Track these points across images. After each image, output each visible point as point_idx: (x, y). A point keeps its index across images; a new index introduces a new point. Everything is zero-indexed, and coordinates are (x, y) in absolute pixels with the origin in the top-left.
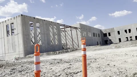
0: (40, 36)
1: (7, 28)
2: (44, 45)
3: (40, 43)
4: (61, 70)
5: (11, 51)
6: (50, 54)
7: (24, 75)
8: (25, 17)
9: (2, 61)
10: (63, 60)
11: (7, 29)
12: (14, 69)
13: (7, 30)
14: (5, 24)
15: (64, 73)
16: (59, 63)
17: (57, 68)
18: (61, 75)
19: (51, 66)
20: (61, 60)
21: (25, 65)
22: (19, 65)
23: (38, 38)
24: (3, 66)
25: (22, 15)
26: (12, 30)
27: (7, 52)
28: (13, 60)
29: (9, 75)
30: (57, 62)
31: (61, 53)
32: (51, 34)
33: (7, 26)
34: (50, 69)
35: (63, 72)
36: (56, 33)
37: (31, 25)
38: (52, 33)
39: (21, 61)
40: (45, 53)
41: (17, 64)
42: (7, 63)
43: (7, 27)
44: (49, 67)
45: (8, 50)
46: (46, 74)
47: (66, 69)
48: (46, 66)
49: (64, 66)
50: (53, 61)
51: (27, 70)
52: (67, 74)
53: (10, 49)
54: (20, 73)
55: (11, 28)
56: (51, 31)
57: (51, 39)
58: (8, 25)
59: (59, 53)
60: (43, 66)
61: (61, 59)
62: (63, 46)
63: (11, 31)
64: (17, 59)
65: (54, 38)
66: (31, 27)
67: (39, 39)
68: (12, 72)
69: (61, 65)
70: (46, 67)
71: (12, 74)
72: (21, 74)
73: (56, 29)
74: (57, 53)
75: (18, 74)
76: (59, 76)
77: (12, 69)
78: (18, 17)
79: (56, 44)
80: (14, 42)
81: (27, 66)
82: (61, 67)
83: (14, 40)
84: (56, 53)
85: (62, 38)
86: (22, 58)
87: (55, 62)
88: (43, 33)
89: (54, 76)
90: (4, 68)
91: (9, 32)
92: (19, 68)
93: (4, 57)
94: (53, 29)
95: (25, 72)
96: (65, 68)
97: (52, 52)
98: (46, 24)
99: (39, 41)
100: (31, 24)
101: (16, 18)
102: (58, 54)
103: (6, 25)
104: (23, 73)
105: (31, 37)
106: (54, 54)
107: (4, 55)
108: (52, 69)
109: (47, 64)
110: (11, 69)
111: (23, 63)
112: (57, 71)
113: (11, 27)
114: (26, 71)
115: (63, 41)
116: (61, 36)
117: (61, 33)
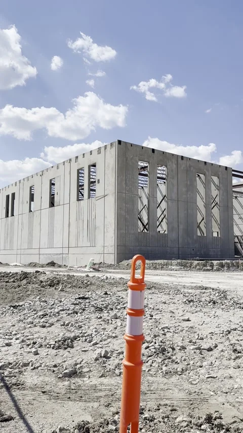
0: (164, 205)
1: (78, 177)
2: (174, 236)
3: (163, 228)
4: (217, 331)
5: (84, 241)
6: (191, 268)
7: (107, 322)
8: (129, 146)
9: (60, 266)
10: (229, 297)
11: (78, 179)
12: (83, 298)
13: (78, 182)
14: (75, 167)
15: (227, 343)
16: (214, 303)
17: (208, 320)
18: (216, 346)
19: (187, 308)
20: (224, 294)
21: (115, 289)
22: (99, 287)
23: (159, 212)
24: (58, 284)
25: (120, 142)
26: (91, 183)
27: (73, 244)
28: (86, 269)
29: (69, 314)
30: (208, 299)
31: (229, 267)
32: (200, 204)
33: (80, 172)
34: (184, 320)
35: (223, 340)
36: (217, 200)
37: (143, 172)
38: (202, 199)
39: (105, 277)
40: (174, 262)
41: (93, 282)
42: (69, 277)
43: (78, 173)
44: (181, 313)
45: (77, 240)
46: (168, 335)
47: (235, 330)
48: (172, 307)
49: (232, 319)
50: (198, 292)
51: (119, 307)
52: (235, 351)
53: (81, 235)
54: (98, 315)
55: (89, 178)
56: (199, 194)
57: (199, 218)
58: (81, 169)
59: (222, 266)
60: (165, 303)
61: (224, 292)
62: (239, 245)
63: (89, 186)
64: (96, 268)
65: (209, 214)
66: (140, 177)
67: (163, 216)
68: (77, 307)
69: (219, 312)
70: (171, 309)
71: (77, 313)
72: (101, 318)
73: (218, 188)
74: (215, 268)
75: (93, 316)
76: (210, 350)
77: (79, 298)
78: (109, 147)
79: (215, 235)
80: (94, 217)
81: (119, 294)
82: (220, 321)
83: (93, 213)
84: (212, 266)
85: (236, 217)
86: (110, 266)
87: (203, 299)
88: (174, 196)
89: (192, 347)
90: (61, 291)
91: (83, 189)
92: (96, 296)
93: (64, 255)
94: (207, 186)
95: (112, 313)
96: (233, 327)
97: (197, 262)
98: (187, 171)
99: (160, 219)
100: (144, 168)
101: (103, 150)
102: (218, 270)
103: (78, 170)
104: (105, 315)
105: (140, 207)
106: (203, 269)
107: (66, 251)
108: (188, 320)
109: (176, 301)
110: (77, 296)
111: (110, 284)
112: (205, 332)
113: (89, 175)
114: (115, 311)
115: (238, 227)
116: (234, 212)
117: (234, 200)
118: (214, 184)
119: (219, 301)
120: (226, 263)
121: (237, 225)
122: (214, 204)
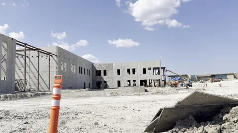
10: (11, 114)
16: (1, 118)
20: (8, 113)
31: (11, 98)
36: (5, 57)
47: (15, 131)
49: (13, 125)
59: (7, 97)
61: (8, 111)
62: (18, 85)
69: (5, 123)
73: (6, 50)
74: (1, 99)
79: (3, 79)
82: (5, 128)
85: (17, 69)
96: (13, 130)
102: (3, 100)
115: (18, 75)
116: (16, 66)
117: (16, 59)
118: (4, 47)
119: (4, 117)
120: (10, 96)
121: (17, 73)
122: (3, 60)
